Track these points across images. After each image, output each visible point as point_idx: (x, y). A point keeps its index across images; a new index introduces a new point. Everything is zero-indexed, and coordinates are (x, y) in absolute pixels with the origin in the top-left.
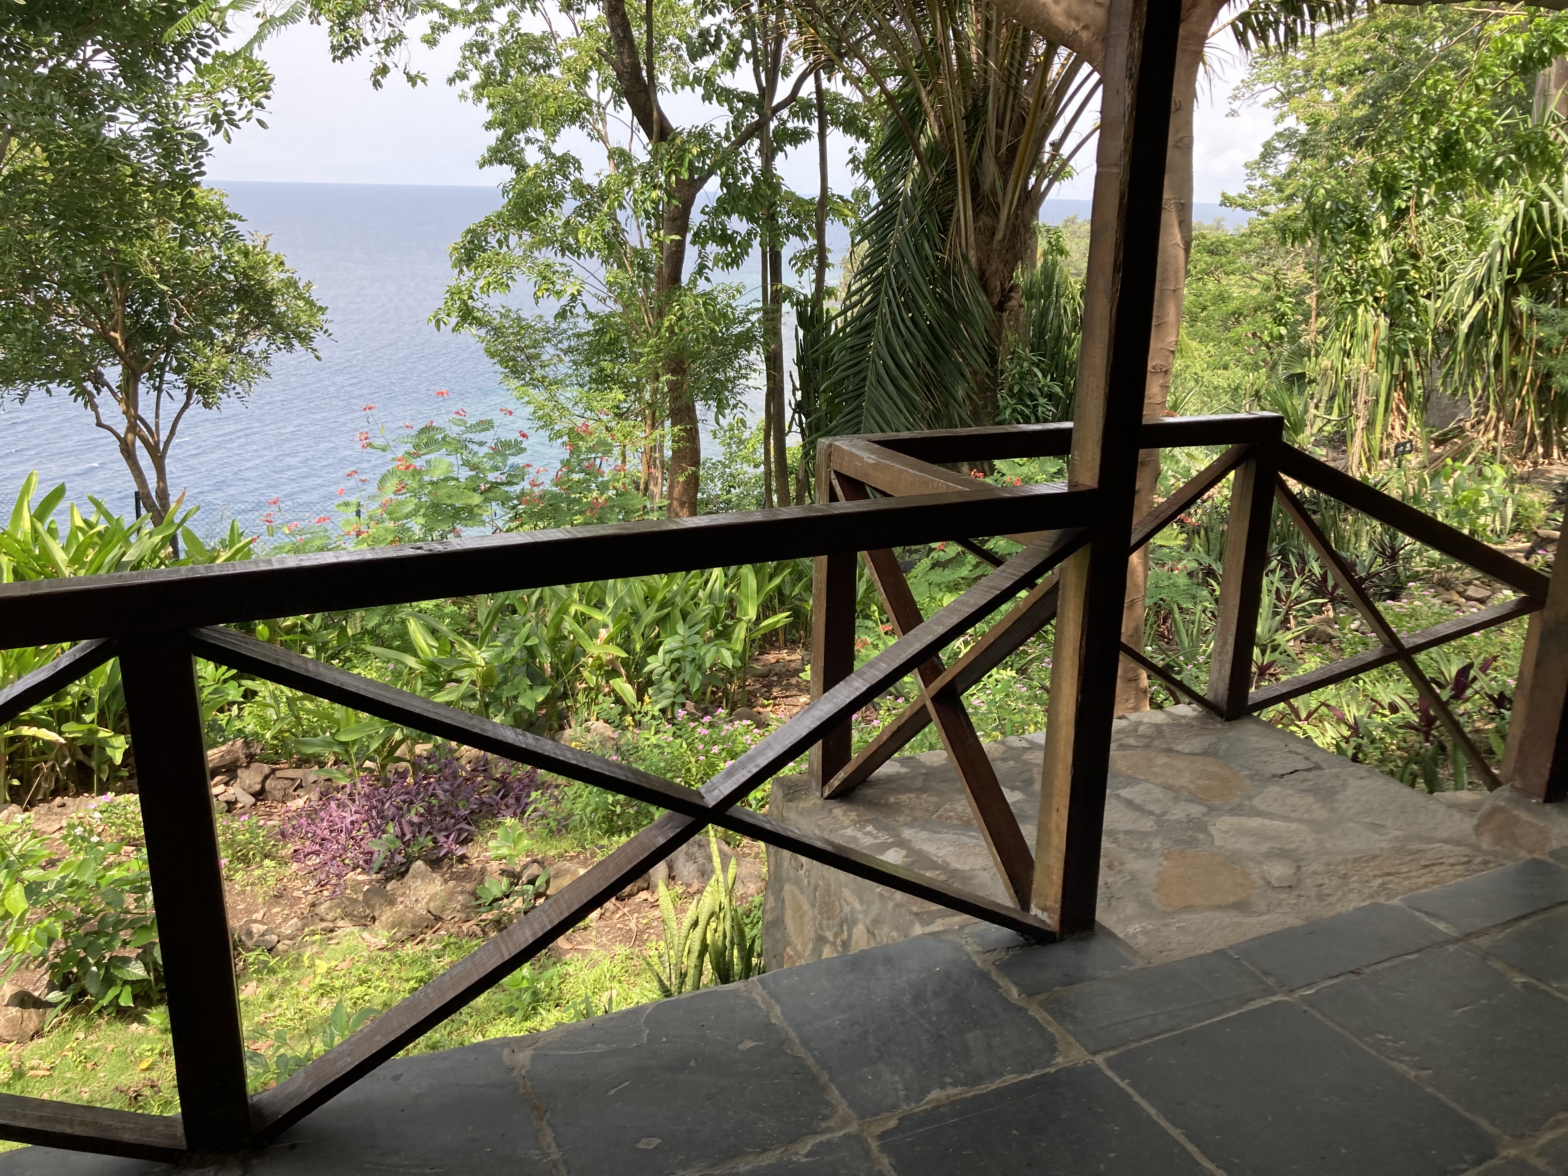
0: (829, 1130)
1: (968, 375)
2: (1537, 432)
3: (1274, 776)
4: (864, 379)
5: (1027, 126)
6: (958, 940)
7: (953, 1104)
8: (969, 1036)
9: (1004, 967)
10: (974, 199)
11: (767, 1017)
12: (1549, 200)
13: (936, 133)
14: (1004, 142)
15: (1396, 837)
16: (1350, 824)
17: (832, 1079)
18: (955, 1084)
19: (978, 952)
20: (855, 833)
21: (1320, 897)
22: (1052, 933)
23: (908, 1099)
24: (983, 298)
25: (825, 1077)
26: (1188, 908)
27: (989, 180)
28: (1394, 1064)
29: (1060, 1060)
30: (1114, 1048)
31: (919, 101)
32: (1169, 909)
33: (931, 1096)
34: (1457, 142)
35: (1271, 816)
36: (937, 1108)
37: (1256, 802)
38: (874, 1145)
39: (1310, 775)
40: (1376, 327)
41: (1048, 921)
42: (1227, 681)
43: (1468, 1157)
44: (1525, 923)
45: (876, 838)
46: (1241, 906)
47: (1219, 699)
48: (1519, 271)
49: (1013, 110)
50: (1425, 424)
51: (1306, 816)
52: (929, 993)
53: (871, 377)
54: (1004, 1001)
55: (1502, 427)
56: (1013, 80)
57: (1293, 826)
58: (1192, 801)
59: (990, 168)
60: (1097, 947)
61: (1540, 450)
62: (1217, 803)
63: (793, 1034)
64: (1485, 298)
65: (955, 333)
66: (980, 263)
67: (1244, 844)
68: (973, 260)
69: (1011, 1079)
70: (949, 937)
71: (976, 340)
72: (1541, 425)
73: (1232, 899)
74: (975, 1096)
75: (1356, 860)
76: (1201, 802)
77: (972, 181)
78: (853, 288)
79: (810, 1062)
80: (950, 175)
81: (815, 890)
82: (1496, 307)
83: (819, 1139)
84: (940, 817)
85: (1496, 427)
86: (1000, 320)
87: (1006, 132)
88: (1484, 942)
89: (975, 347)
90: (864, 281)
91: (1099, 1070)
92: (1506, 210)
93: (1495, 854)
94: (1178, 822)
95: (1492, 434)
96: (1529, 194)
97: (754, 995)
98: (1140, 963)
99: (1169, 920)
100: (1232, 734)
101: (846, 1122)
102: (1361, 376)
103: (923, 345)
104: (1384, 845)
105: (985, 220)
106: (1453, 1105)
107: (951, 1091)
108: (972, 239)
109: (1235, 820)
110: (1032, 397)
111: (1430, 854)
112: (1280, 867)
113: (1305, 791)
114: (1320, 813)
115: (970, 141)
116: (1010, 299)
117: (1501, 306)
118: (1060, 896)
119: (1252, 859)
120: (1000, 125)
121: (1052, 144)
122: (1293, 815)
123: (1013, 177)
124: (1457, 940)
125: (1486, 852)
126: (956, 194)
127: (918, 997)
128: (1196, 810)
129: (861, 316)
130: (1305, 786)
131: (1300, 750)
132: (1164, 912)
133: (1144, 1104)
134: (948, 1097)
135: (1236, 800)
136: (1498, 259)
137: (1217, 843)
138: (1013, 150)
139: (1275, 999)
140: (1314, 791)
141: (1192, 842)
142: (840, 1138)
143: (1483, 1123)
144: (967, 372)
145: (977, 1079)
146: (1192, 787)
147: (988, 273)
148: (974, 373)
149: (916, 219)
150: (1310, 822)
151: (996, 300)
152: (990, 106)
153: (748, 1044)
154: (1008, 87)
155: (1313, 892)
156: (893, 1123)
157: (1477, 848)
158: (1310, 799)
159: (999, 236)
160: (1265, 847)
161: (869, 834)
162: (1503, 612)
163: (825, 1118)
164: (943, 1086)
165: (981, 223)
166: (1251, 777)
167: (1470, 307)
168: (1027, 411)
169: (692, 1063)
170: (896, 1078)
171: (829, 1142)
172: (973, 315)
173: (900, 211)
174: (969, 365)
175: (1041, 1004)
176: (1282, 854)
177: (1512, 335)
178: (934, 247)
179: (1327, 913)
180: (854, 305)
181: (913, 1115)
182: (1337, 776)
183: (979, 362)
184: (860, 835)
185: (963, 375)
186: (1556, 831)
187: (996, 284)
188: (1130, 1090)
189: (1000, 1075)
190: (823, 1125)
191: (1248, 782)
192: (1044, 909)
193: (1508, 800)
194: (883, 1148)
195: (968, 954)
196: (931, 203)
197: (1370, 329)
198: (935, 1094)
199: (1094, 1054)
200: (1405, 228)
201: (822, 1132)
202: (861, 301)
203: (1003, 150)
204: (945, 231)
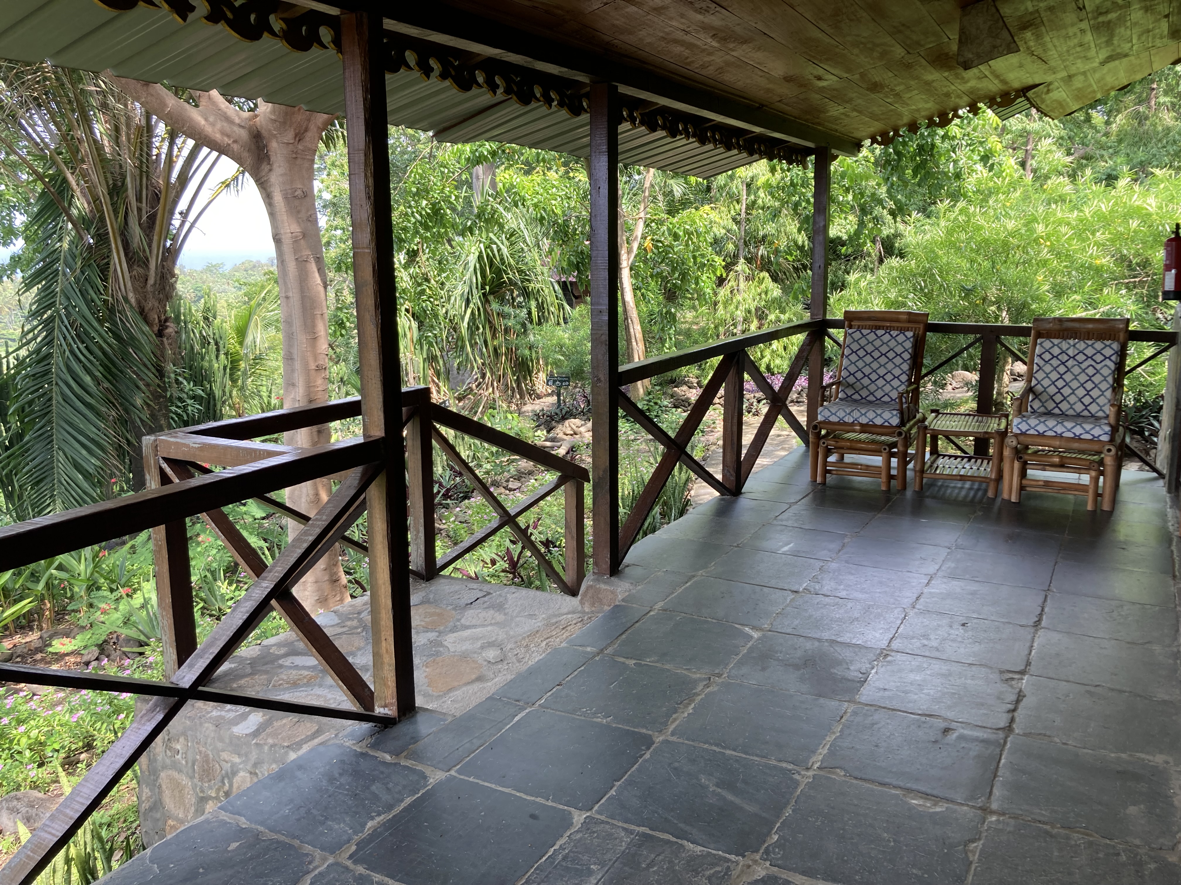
0: (315, 868)
1: (143, 387)
2: (514, 385)
3: (467, 604)
4: (50, 399)
5: (162, 201)
6: (338, 742)
7: (384, 824)
8: (373, 788)
9: (374, 746)
10: (126, 255)
11: (238, 826)
12: (495, 243)
13: (86, 205)
14: (144, 212)
15: (543, 618)
16: (518, 619)
17: (301, 842)
18: (379, 815)
19: (354, 744)
20: (219, 713)
21: (519, 661)
22: (395, 718)
23: (356, 833)
24: (146, 328)
25: (296, 843)
26: (450, 690)
27: (137, 240)
28: (595, 720)
29: (431, 780)
30: (458, 764)
31: (65, 180)
32: (441, 693)
33: (367, 827)
34: (440, 209)
35: (474, 626)
36: (375, 830)
37: (463, 621)
38: (349, 863)
39: (486, 599)
40: (410, 328)
41: (389, 713)
42: (423, 555)
43: (643, 748)
44: (624, 636)
45: (237, 711)
46: (480, 679)
47: (419, 568)
48: (487, 288)
49: (147, 189)
50: (451, 389)
51: (493, 621)
52: (337, 775)
53: (57, 398)
54: (384, 763)
55: (495, 384)
56: (144, 166)
57: (489, 628)
58: (427, 632)
59: (136, 231)
60: (420, 718)
61: (518, 397)
62: (442, 628)
63: (261, 828)
64: (471, 305)
65: (125, 356)
66: (139, 302)
67: (466, 646)
68: (133, 301)
69: (408, 801)
70: (332, 742)
71: (145, 360)
72: (516, 381)
73: (474, 677)
74: (394, 816)
75: (528, 636)
76: (432, 630)
77: (122, 241)
78: (26, 329)
79: (282, 838)
80: (102, 238)
81: (193, 765)
82: (479, 309)
83: (313, 875)
84: (274, 686)
85: (492, 385)
86: (162, 343)
87: (144, 205)
88: (609, 651)
89: (145, 365)
90: (35, 323)
91: (455, 777)
92: (472, 251)
93: (592, 612)
94: (424, 645)
95: (491, 390)
96: (484, 240)
97: (221, 818)
98: (450, 719)
99: (444, 699)
100: (433, 588)
101: (324, 859)
102: (408, 361)
103: (100, 368)
104: (539, 624)
105: (138, 270)
106: (628, 728)
107: (378, 819)
108: (129, 284)
109: (455, 634)
110: (180, 399)
111: (563, 622)
112: (491, 652)
113: (486, 608)
114: (500, 617)
115: (116, 212)
116: (167, 327)
117: (481, 309)
118: (395, 693)
119: (475, 653)
120: (139, 199)
121: (181, 213)
122: (486, 623)
123: (156, 238)
124: (598, 654)
125: (588, 613)
126: (110, 251)
127: (332, 780)
128: (432, 635)
129: (38, 351)
130: (485, 605)
131: (475, 587)
132: (439, 696)
133: (486, 784)
134: (379, 823)
135: (451, 624)
136: (475, 281)
137: (452, 650)
138: (152, 218)
139: (527, 711)
140: (492, 607)
141: (438, 654)
142: (327, 868)
143: (644, 731)
144: (141, 384)
145: (390, 807)
146: (423, 623)
147: (146, 309)
148: (148, 385)
149: (78, 271)
150: (497, 624)
151: (156, 329)
152: (129, 186)
153: (234, 845)
154: (141, 172)
155: (514, 659)
156: (354, 848)
157: (583, 612)
158: (491, 612)
159: (151, 281)
160: (479, 644)
161: (229, 710)
162: (552, 486)
163: (310, 863)
164: (372, 819)
165: (135, 273)
166: (454, 609)
167: (465, 312)
168: (179, 411)
169: (201, 870)
170: (342, 825)
171: (320, 873)
172: (139, 341)
173: (60, 266)
174: (142, 379)
175: (406, 757)
176: (491, 645)
177: (491, 327)
178: (98, 292)
179: (525, 668)
180: (28, 343)
181: (363, 840)
182: (500, 595)
183: (151, 376)
184: (223, 713)
185: (138, 387)
186: (619, 589)
187: (154, 317)
188: (477, 781)
189: (402, 801)
190: (311, 867)
191: (453, 612)
192: (385, 706)
193: (593, 580)
194: (355, 862)
195: (349, 747)
196: (89, 259)
197: (407, 330)
198: (370, 824)
199: (449, 770)
200: (418, 262)
201: (313, 870)
202: (35, 338)
203: (144, 218)
204: (105, 279)
